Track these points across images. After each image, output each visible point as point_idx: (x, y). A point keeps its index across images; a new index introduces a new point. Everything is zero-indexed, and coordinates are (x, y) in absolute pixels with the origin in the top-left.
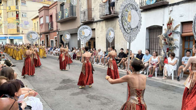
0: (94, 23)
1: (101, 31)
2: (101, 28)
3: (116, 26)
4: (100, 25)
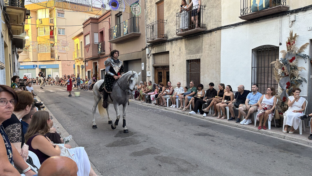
0: (167, 43)
1: (179, 54)
2: (179, 50)
3: (202, 47)
4: (177, 46)
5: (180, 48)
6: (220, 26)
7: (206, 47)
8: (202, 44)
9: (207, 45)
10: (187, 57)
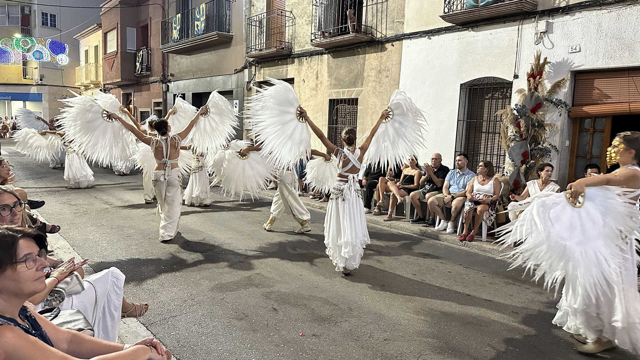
0: (290, 61)
1: (314, 87)
2: (315, 77)
3: (363, 74)
4: (312, 69)
5: (318, 74)
6: (401, 34)
7: (370, 74)
8: (363, 68)
9: (373, 71)
10: (332, 92)
